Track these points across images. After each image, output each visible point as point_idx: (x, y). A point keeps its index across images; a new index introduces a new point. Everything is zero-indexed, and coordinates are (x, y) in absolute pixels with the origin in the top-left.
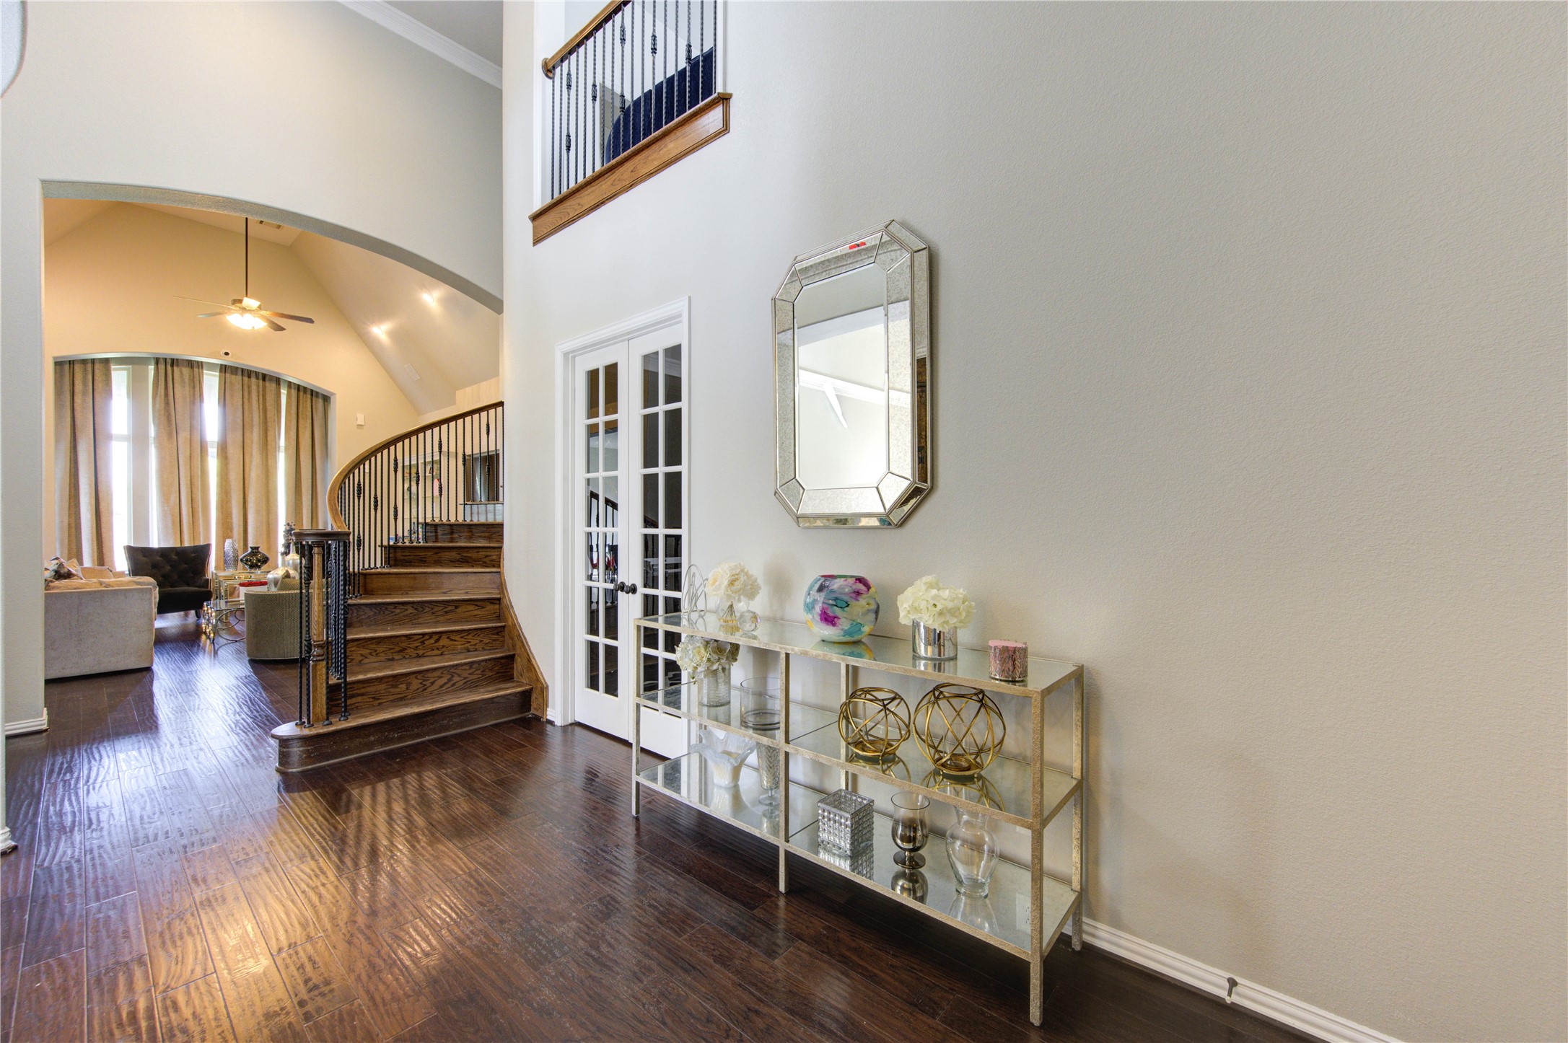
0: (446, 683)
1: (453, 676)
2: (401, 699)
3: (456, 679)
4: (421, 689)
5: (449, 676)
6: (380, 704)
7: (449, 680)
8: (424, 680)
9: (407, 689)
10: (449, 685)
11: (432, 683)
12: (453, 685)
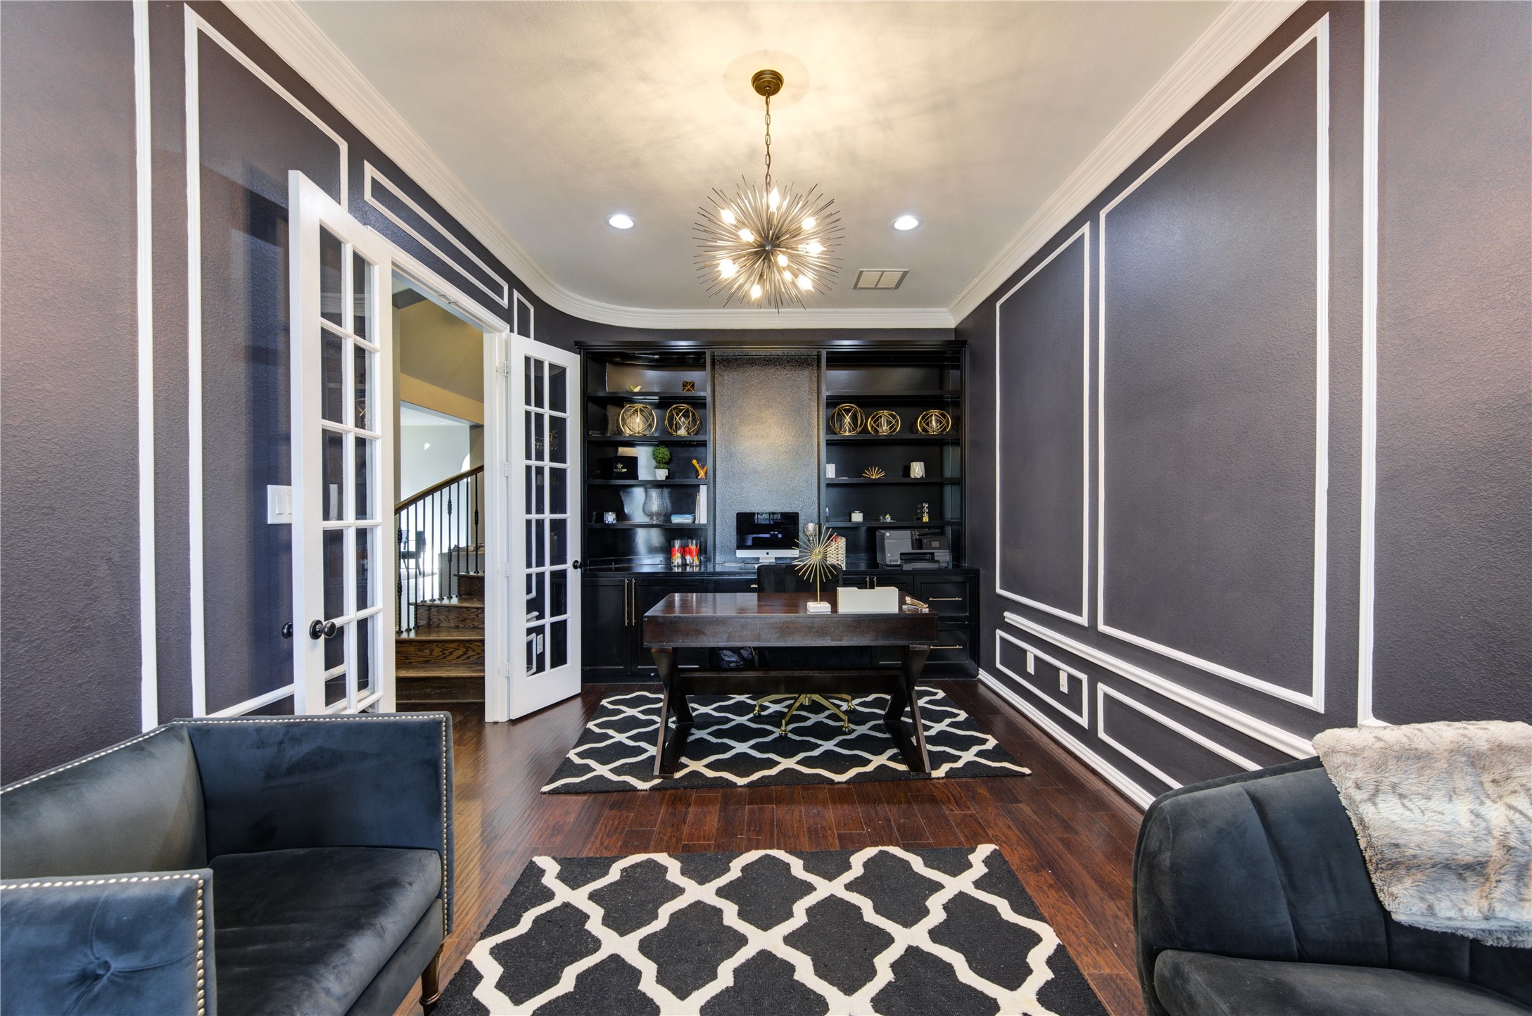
0: (462, 655)
1: (468, 650)
2: (426, 662)
3: (470, 653)
4: (442, 657)
5: (465, 650)
6: (410, 663)
7: (465, 653)
8: (444, 650)
9: (431, 654)
10: (465, 657)
11: (451, 653)
12: (468, 658)
